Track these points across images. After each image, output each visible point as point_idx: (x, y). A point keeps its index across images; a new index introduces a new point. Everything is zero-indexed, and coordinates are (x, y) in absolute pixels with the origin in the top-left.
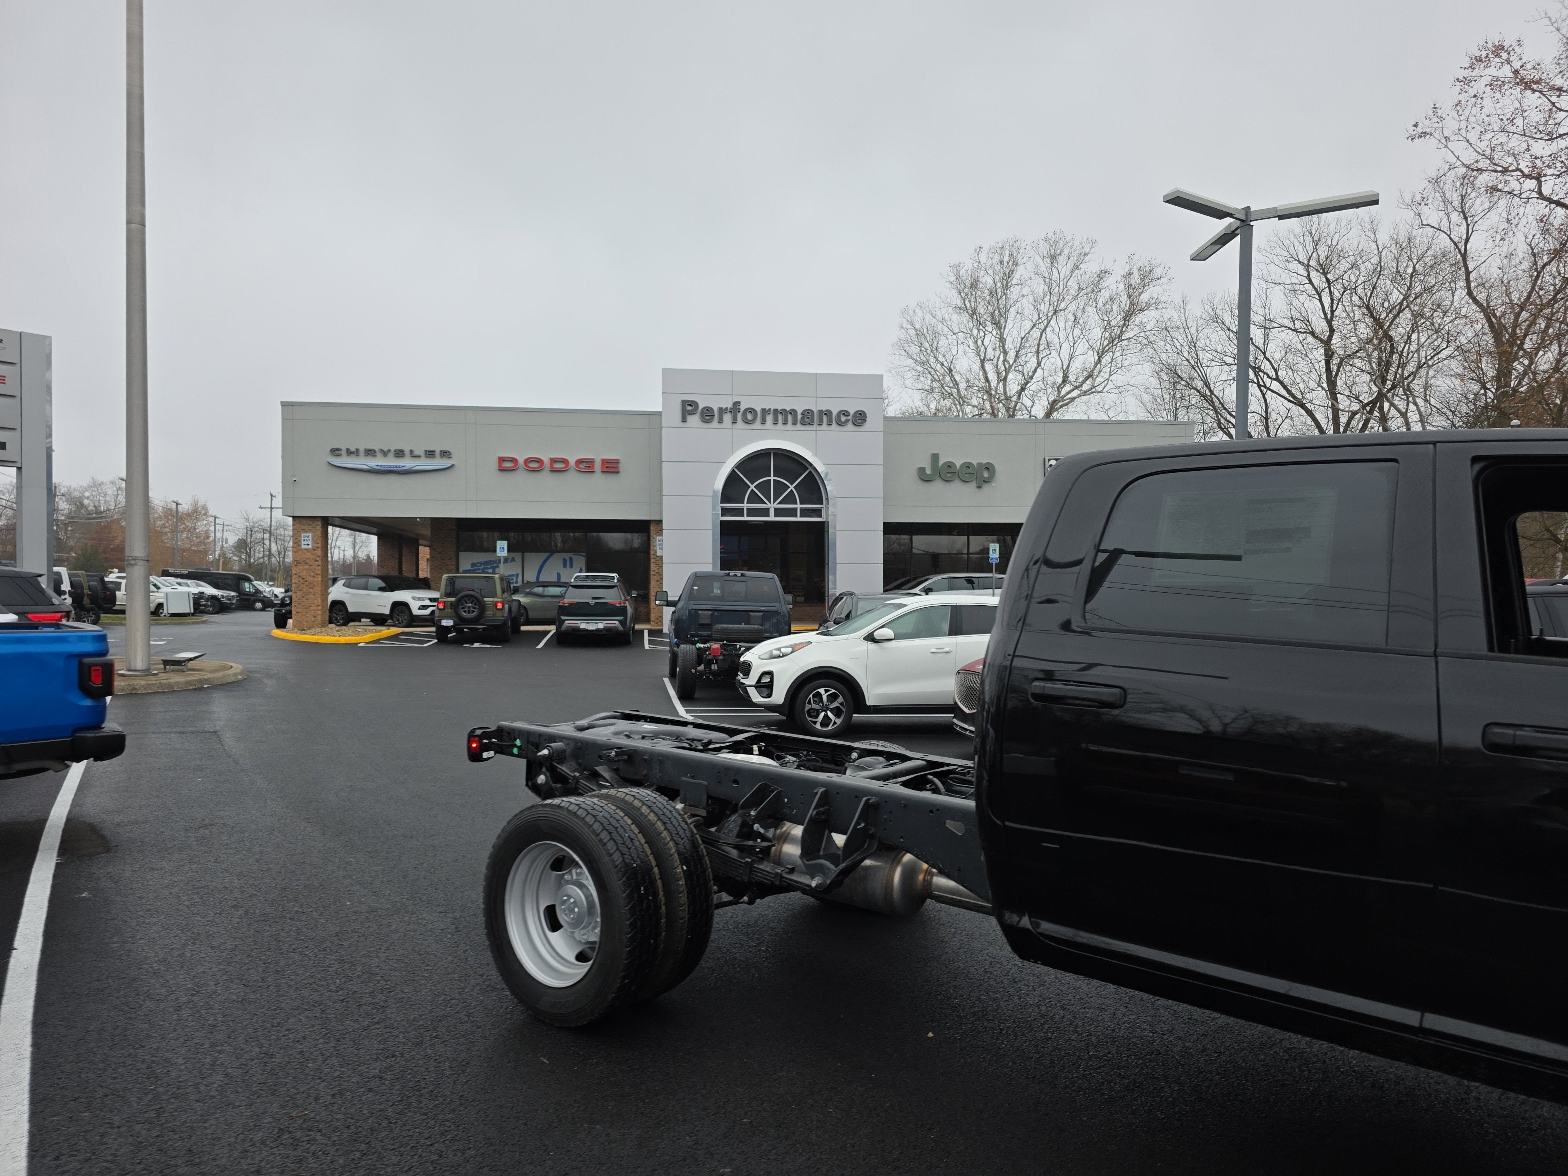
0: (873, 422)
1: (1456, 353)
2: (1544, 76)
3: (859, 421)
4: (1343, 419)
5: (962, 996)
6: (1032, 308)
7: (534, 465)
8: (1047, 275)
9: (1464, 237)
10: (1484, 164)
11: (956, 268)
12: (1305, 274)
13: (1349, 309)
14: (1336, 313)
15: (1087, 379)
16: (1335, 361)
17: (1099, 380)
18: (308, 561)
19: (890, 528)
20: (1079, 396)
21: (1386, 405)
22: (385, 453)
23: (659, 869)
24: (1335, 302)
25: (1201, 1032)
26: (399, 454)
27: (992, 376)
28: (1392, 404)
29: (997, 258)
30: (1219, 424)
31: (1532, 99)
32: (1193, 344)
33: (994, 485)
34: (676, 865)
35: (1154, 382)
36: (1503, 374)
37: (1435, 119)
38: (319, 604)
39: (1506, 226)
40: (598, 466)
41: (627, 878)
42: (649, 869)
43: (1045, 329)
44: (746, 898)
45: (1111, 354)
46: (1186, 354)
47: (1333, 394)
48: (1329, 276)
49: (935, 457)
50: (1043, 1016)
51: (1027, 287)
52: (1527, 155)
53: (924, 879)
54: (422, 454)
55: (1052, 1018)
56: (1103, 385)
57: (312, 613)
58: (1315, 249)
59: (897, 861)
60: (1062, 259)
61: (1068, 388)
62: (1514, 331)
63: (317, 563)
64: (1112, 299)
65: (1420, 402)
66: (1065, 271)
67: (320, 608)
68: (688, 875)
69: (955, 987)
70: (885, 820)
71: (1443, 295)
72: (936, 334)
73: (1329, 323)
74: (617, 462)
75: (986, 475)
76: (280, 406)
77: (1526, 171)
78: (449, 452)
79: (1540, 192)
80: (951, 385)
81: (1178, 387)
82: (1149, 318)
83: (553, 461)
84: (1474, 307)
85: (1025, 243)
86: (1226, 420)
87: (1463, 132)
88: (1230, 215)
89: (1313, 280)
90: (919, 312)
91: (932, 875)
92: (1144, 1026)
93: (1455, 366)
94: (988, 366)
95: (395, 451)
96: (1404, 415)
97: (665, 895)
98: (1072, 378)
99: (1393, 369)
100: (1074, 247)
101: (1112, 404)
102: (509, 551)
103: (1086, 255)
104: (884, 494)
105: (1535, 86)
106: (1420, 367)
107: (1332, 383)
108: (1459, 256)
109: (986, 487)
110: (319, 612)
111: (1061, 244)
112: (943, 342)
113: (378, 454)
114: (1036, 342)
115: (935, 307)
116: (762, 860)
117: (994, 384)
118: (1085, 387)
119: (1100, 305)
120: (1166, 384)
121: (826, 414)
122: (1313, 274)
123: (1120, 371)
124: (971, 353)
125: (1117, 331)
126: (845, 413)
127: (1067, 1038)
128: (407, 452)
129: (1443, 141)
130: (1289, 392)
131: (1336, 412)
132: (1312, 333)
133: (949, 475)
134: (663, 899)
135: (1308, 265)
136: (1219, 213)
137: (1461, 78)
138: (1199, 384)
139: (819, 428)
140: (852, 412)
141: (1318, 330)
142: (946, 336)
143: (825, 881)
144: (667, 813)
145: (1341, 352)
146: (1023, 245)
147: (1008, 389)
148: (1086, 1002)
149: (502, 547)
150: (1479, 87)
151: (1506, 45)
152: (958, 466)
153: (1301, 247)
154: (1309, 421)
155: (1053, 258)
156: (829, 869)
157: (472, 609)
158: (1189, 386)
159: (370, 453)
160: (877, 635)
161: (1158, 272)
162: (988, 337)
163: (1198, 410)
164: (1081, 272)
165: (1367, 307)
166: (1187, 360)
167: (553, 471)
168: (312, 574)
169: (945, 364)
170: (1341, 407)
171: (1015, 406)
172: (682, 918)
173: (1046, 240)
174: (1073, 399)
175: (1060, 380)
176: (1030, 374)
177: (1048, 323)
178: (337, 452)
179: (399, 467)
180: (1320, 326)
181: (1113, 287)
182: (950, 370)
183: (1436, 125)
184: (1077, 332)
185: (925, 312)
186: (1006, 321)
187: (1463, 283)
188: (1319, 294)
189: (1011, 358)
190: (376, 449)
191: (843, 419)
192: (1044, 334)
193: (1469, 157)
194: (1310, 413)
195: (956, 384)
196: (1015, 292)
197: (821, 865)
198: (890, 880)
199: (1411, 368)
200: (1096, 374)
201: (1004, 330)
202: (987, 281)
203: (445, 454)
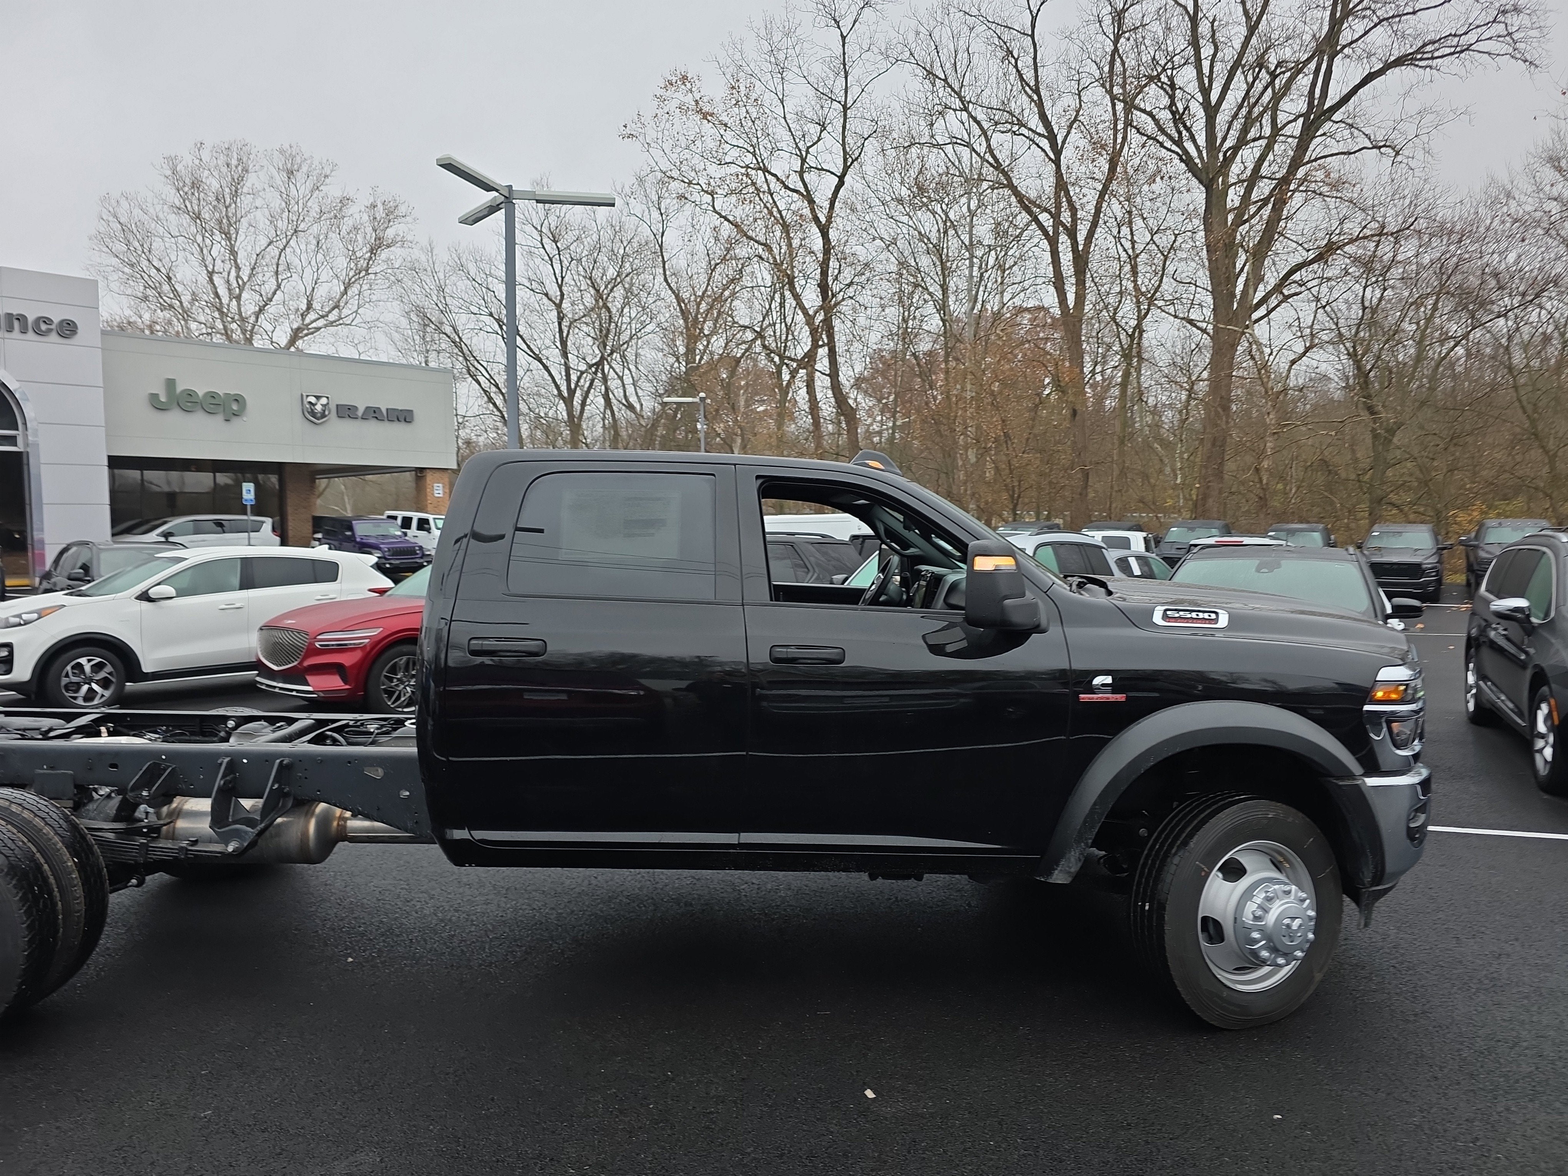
0: (87, 334)
1: (658, 329)
2: (715, 111)
3: (68, 332)
4: (574, 378)
5: (364, 923)
6: (268, 223)
8: (283, 190)
9: (661, 231)
10: (675, 174)
11: (172, 162)
12: (539, 239)
13: (576, 277)
14: (566, 279)
15: (333, 309)
16: (565, 323)
17: (345, 312)
19: (115, 463)
20: (326, 326)
21: (607, 367)
23: (49, 866)
24: (564, 270)
25: (566, 901)
27: (222, 291)
28: (611, 367)
29: (222, 159)
30: (469, 371)
31: (707, 127)
32: (441, 289)
33: (245, 419)
34: (65, 858)
35: (404, 322)
36: (690, 351)
37: (639, 125)
39: (691, 229)
41: (18, 880)
42: (39, 867)
43: (284, 248)
44: (134, 881)
45: (359, 286)
46: (435, 298)
47: (565, 354)
48: (559, 244)
49: (170, 384)
50: (442, 921)
51: (260, 199)
52: (704, 173)
53: (338, 825)
55: (450, 920)
56: (351, 317)
58: (547, 216)
59: (309, 814)
60: (300, 176)
61: (312, 316)
62: (696, 316)
64: (356, 229)
65: (632, 367)
66: (305, 189)
68: (81, 867)
69: (355, 918)
70: (300, 777)
71: (646, 277)
72: (149, 234)
73: (560, 287)
75: (235, 407)
77: (704, 186)
79: (713, 207)
80: (172, 296)
81: (428, 329)
82: (395, 254)
84: (670, 292)
85: (256, 150)
86: (474, 366)
87: (660, 141)
88: (497, 191)
89: (546, 246)
90: (124, 204)
91: (346, 819)
92: (524, 907)
93: (657, 340)
94: (216, 279)
96: (621, 378)
97: (59, 891)
98: (316, 305)
99: (611, 336)
100: (314, 166)
101: (362, 339)
103: (326, 176)
104: (106, 422)
105: (709, 118)
106: (631, 338)
107: (564, 343)
108: (657, 246)
109: (236, 421)
111: (298, 160)
112: (157, 244)
114: (275, 261)
115: (146, 202)
116: (154, 839)
117: (225, 300)
118: (332, 317)
119: (344, 232)
120: (416, 326)
121: (18, 319)
122: (546, 240)
123: (367, 305)
124: (195, 262)
125: (363, 263)
126: (47, 321)
127: (467, 931)
129: (646, 146)
130: (529, 347)
131: (568, 369)
132: (546, 295)
133: (189, 404)
134: (58, 895)
135: (541, 231)
136: (487, 187)
137: (658, 96)
138: (448, 330)
139: (7, 335)
140: (56, 320)
141: (551, 293)
142: (162, 238)
143: (242, 844)
144: (43, 808)
145: (570, 316)
146: (254, 151)
147: (242, 309)
148: (473, 902)
150: (672, 106)
151: (689, 76)
152: (201, 394)
153: (534, 213)
154: (546, 374)
155: (290, 173)
156: (246, 832)
158: (439, 330)
160: (152, 593)
161: (402, 210)
162: (216, 247)
163: (448, 355)
164: (321, 194)
165: (590, 278)
166: (437, 305)
169: (162, 270)
170: (572, 366)
171: (253, 328)
172: (78, 911)
173: (282, 152)
174: (318, 329)
175: (304, 307)
176: (269, 296)
177: (288, 243)
180: (554, 291)
181: (357, 216)
182: (169, 278)
183: (640, 130)
184: (320, 257)
185: (132, 204)
186: (237, 233)
187: (661, 271)
188: (551, 259)
189: (245, 275)
191: (44, 327)
192: (283, 254)
193: (665, 165)
194: (546, 368)
195: (177, 295)
196: (245, 202)
197: (237, 830)
198: (305, 833)
199: (625, 337)
200: (342, 304)
201: (235, 242)
202: (214, 184)
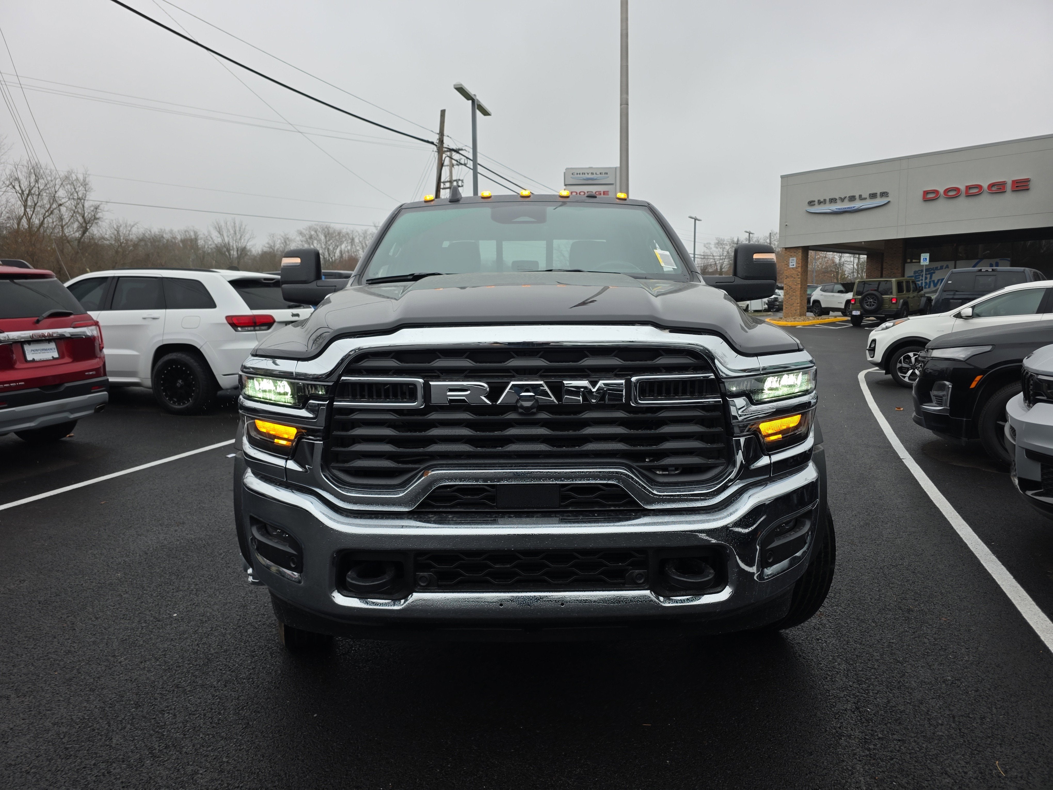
7: (951, 193)
18: (793, 275)
22: (842, 200)
26: (852, 199)
38: (799, 302)
40: (1009, 187)
54: (868, 197)
57: (794, 308)
63: (798, 277)
67: (799, 305)
74: (1027, 181)
76: (780, 179)
78: (887, 192)
83: (968, 188)
95: (849, 197)
102: (930, 261)
110: (799, 308)
113: (838, 201)
128: (857, 197)
149: (925, 259)
157: (872, 303)
159: (833, 201)
160: (963, 313)
167: (968, 195)
168: (795, 284)
178: (812, 203)
179: (851, 208)
190: (837, 198)
203: (884, 194)
